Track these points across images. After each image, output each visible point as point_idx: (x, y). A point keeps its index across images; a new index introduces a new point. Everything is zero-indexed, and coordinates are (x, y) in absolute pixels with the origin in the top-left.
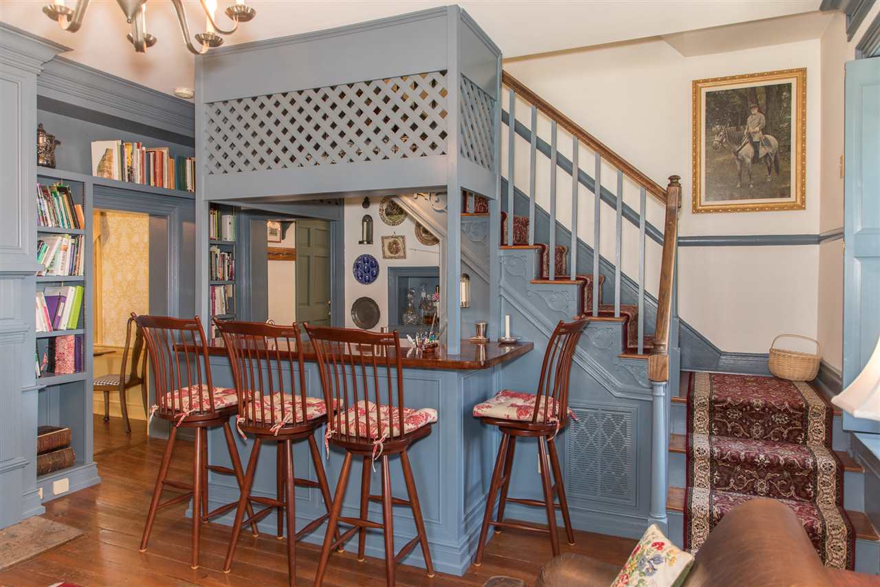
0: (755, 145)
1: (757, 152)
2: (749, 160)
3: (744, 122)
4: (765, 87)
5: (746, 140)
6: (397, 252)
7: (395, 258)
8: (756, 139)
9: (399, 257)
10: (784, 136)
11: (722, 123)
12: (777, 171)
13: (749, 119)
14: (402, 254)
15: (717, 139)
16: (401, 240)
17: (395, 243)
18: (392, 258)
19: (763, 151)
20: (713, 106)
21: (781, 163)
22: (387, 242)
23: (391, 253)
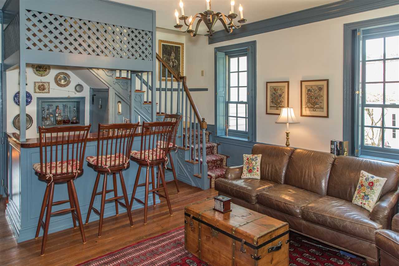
0: (173, 62)
1: (173, 64)
2: (172, 66)
3: (171, 55)
4: (175, 46)
5: (171, 60)
6: (44, 89)
7: (42, 93)
8: (173, 61)
9: (45, 93)
10: (179, 61)
11: (166, 54)
12: (177, 70)
13: (172, 55)
14: (47, 91)
15: (165, 59)
16: (47, 84)
17: (43, 85)
18: (40, 93)
19: (175, 64)
20: (164, 49)
21: (178, 69)
22: (37, 85)
23: (40, 90)
